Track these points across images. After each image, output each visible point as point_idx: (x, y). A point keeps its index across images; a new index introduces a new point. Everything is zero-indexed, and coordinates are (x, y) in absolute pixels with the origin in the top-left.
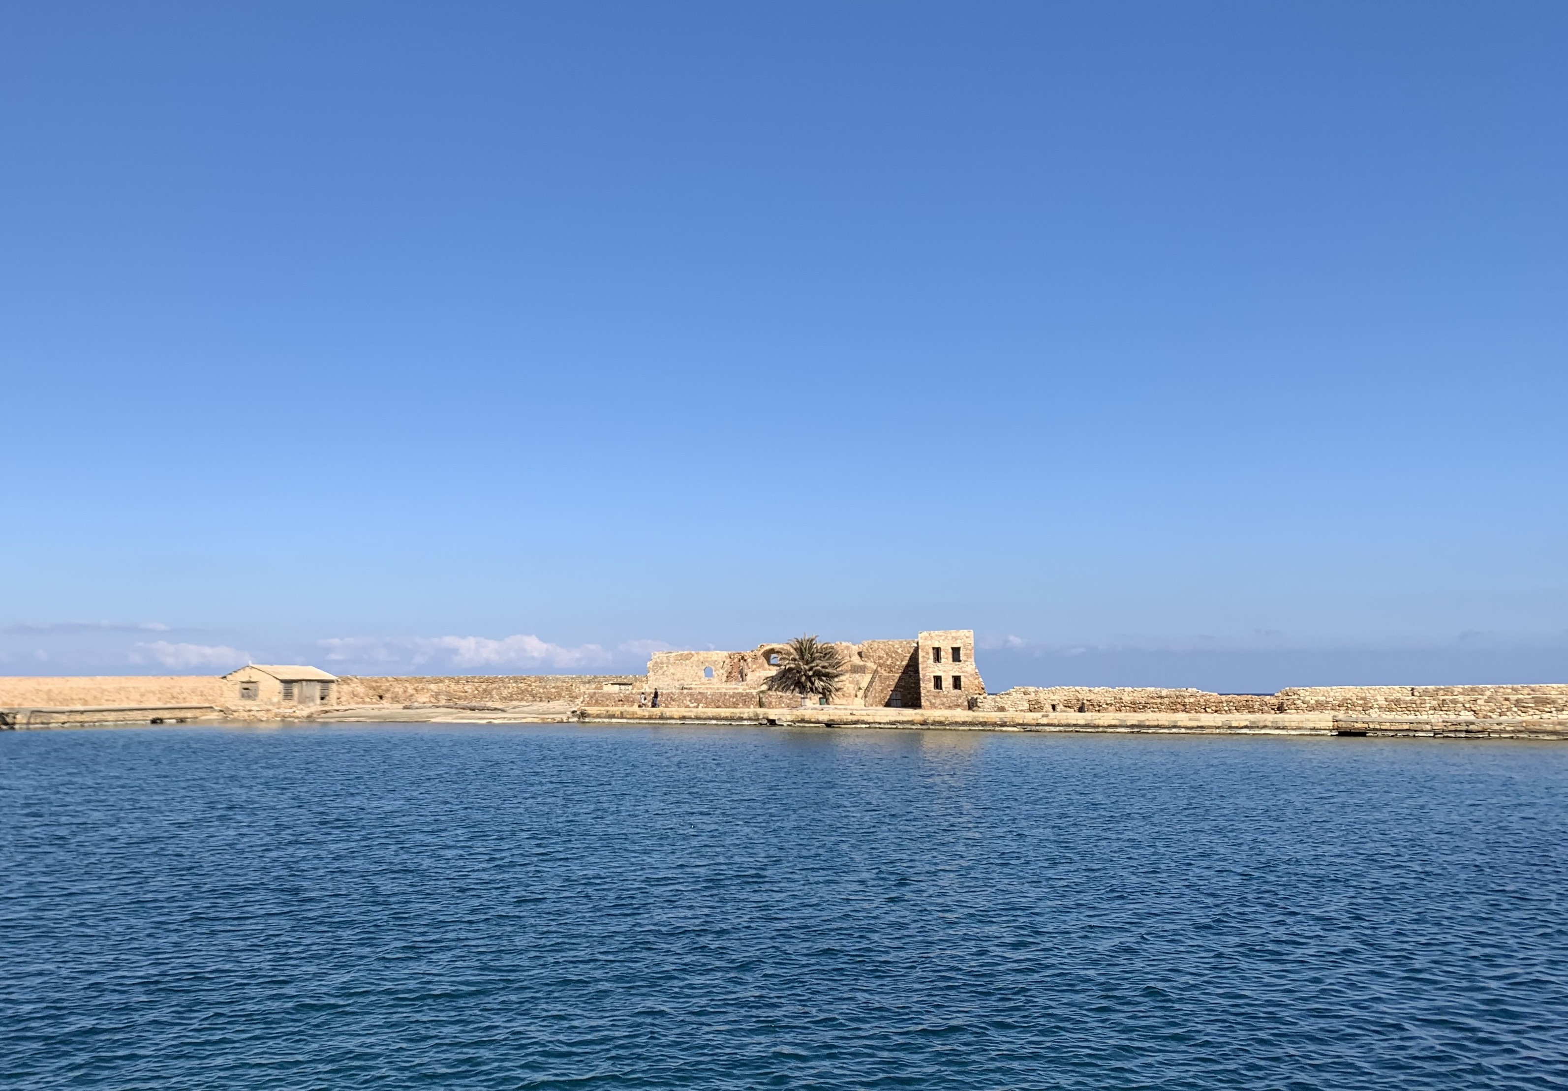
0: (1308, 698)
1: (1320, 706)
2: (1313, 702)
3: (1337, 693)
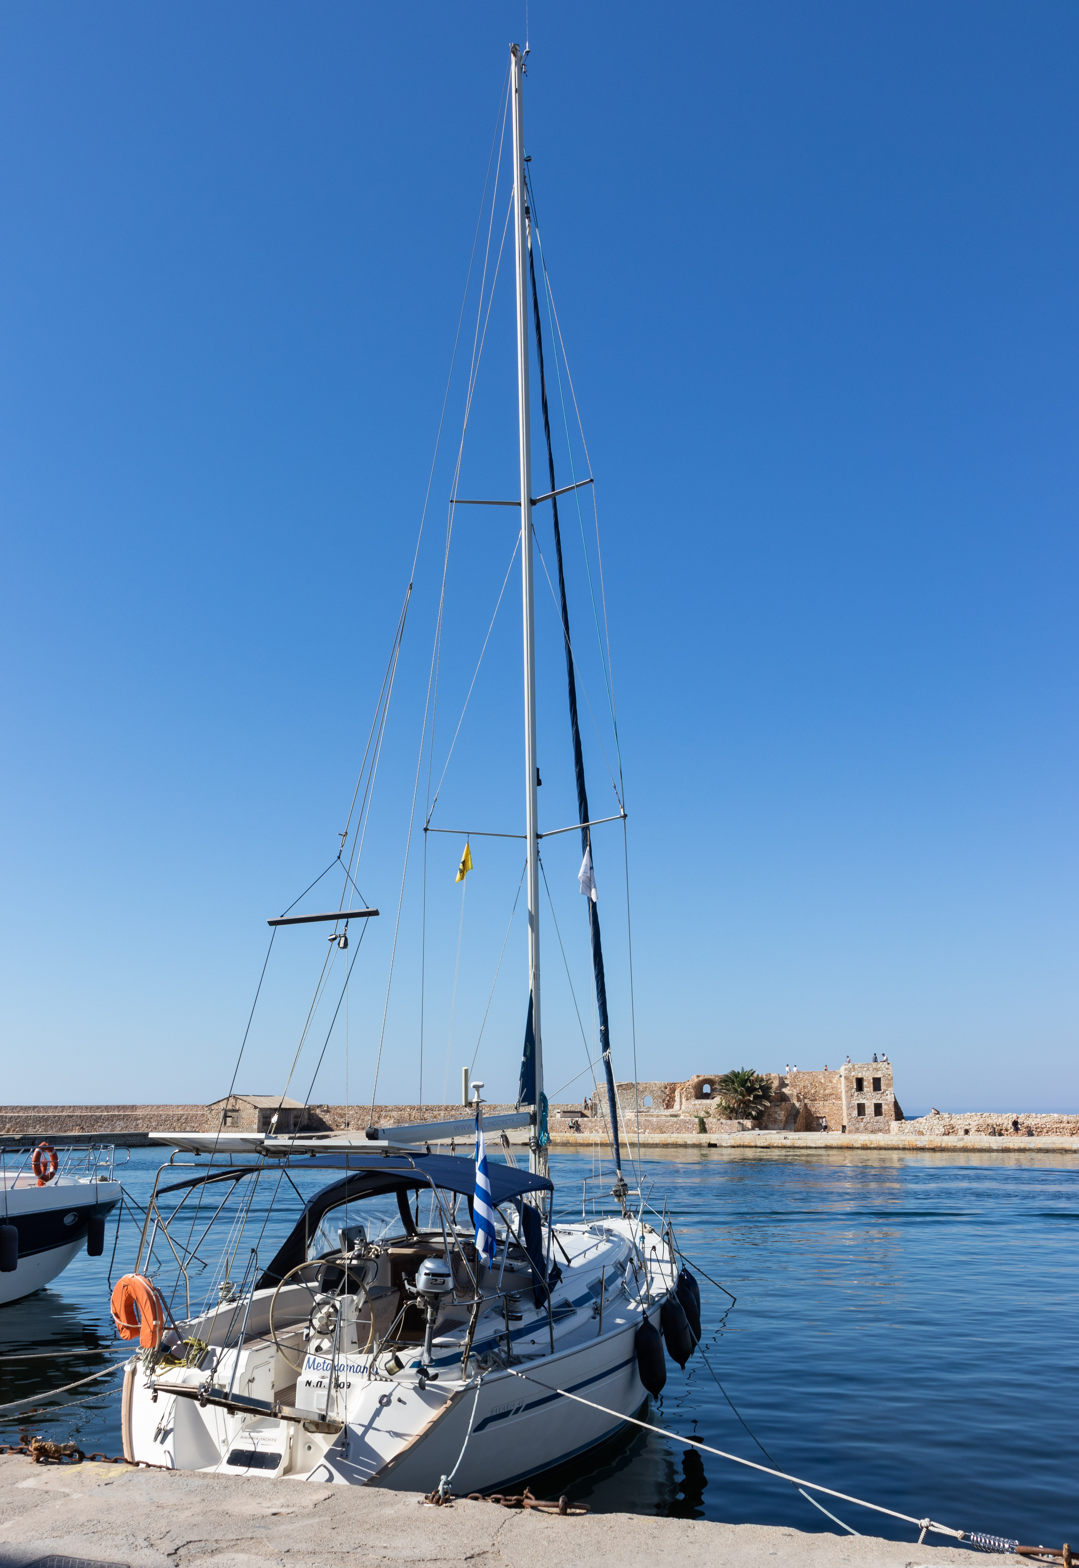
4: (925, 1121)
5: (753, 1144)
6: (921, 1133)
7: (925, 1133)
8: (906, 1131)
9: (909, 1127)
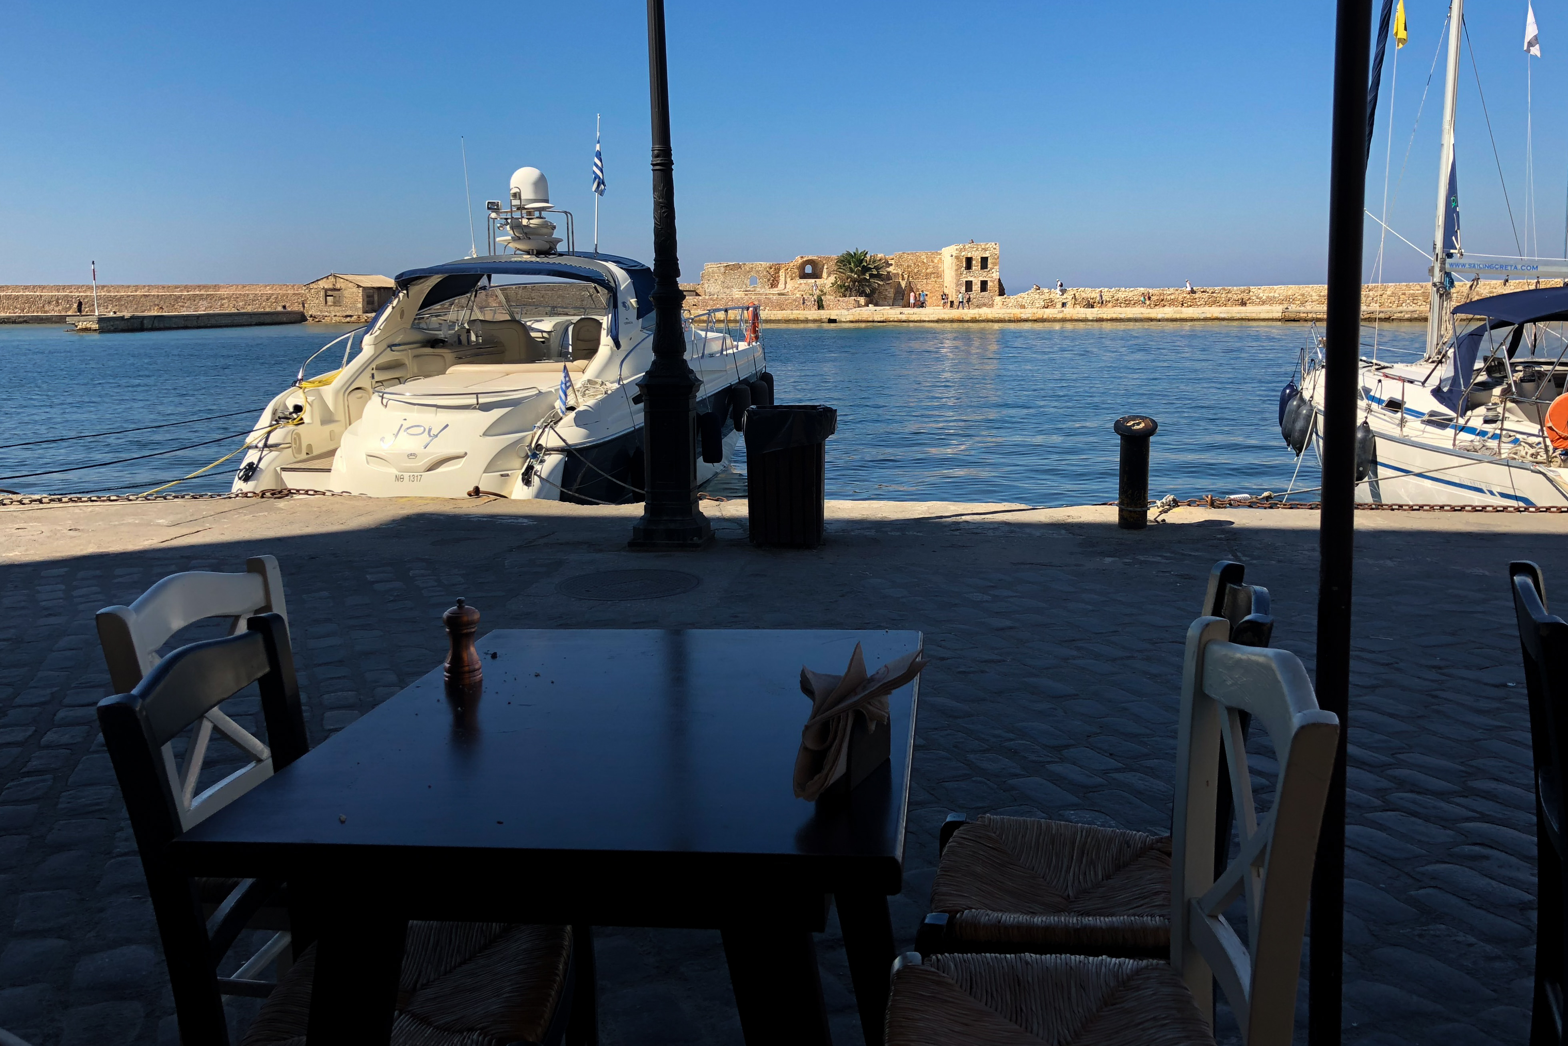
0: (1261, 295)
1: (1270, 301)
2: (1264, 298)
3: (1280, 291)
4: (1027, 296)
5: (871, 319)
6: (1023, 307)
7: (1026, 307)
8: (1010, 305)
9: (1013, 301)
